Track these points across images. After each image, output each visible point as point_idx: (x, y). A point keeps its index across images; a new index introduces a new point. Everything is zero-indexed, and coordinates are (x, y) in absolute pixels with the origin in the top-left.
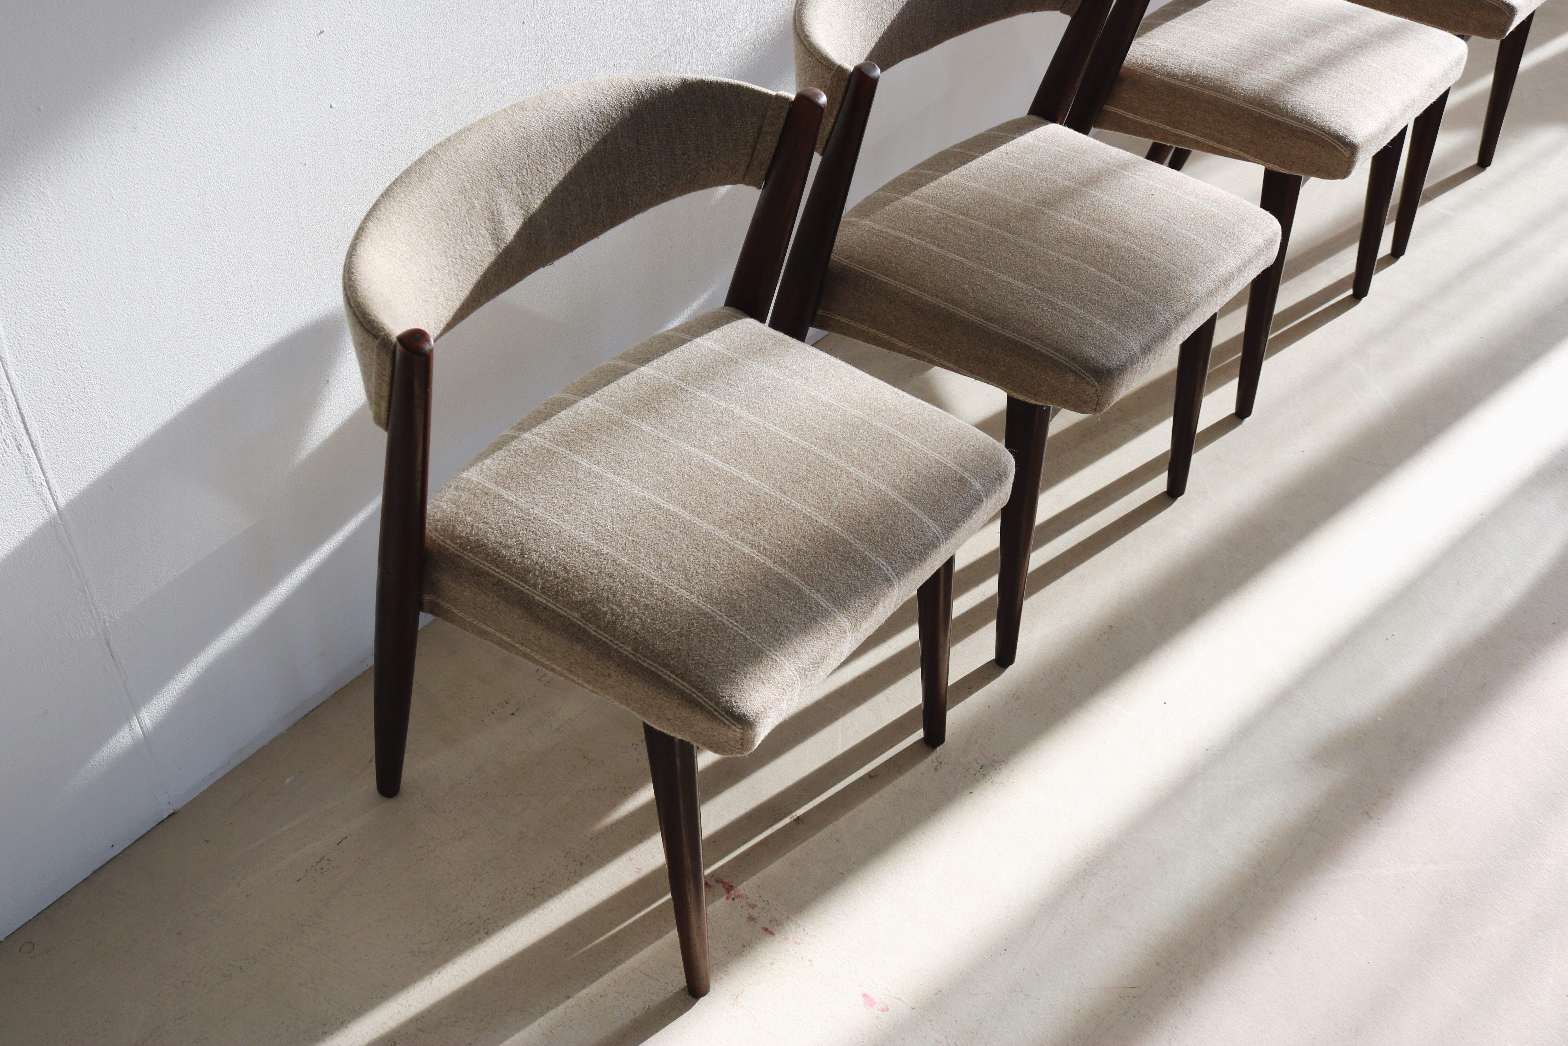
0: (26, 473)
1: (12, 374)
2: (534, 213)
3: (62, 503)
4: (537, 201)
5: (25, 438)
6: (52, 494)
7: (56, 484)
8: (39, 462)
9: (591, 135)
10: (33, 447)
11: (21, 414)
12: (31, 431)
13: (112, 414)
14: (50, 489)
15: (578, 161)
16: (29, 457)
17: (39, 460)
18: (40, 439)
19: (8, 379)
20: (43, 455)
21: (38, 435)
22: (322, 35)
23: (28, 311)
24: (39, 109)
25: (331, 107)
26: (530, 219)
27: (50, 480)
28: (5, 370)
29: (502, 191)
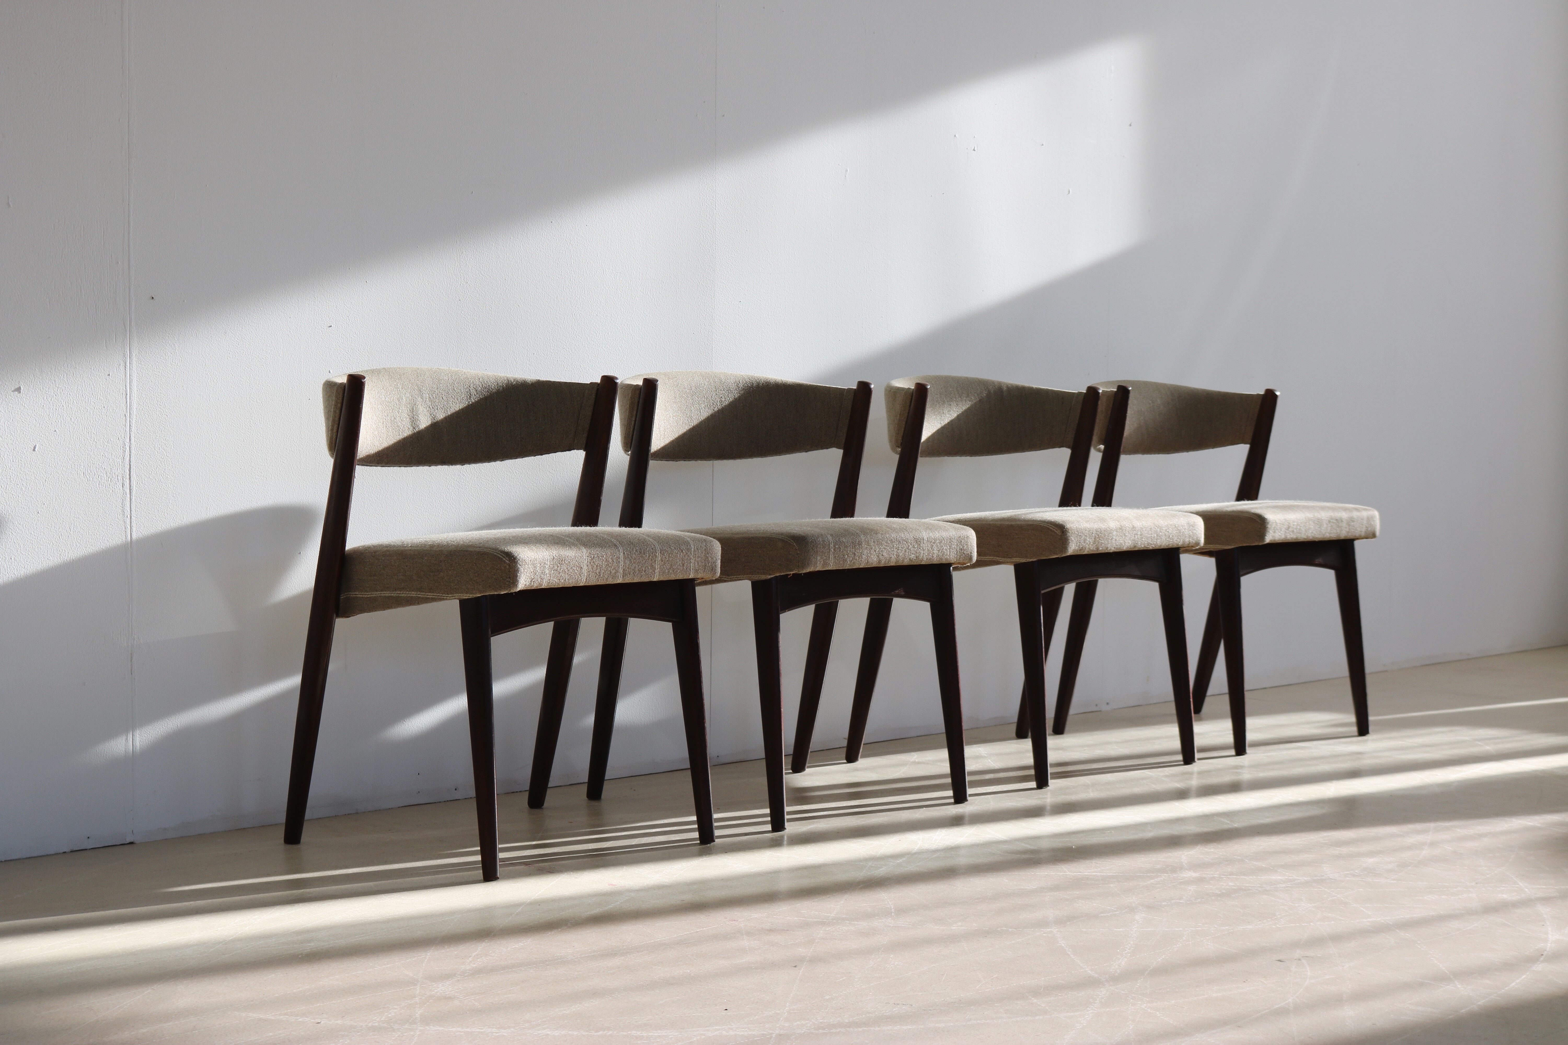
0: (122, 504)
1: (132, 438)
2: (438, 421)
3: (134, 537)
4: (440, 416)
5: (128, 481)
6: (130, 526)
7: (135, 522)
8: (130, 502)
9: (477, 394)
10: (130, 490)
11: (130, 465)
12: (132, 479)
13: (175, 495)
14: (131, 523)
15: (468, 405)
16: (126, 494)
17: (131, 500)
18: (135, 487)
19: (130, 440)
20: (133, 498)
21: (134, 484)
22: (331, 328)
23: (150, 406)
24: (184, 301)
25: (329, 372)
26: (435, 423)
27: (132, 517)
28: (130, 434)
29: (419, 399)
